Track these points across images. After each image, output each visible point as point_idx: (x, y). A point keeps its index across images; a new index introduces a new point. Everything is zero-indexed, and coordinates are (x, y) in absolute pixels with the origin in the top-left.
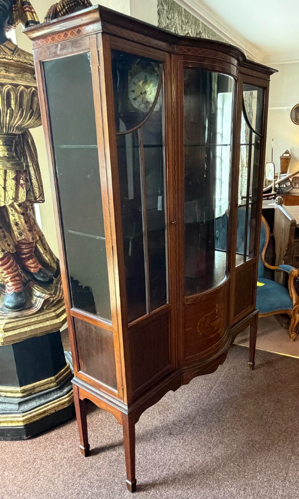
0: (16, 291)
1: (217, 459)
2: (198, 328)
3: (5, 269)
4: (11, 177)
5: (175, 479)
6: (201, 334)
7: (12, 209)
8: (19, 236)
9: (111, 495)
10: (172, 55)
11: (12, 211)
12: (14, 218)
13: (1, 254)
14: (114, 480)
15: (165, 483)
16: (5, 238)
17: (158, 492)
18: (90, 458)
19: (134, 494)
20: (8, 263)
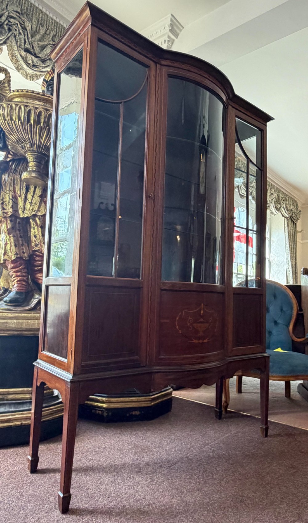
0: (18, 291)
1: (187, 504)
2: (176, 323)
3: (15, 272)
4: (38, 195)
5: (123, 512)
6: (180, 332)
7: (34, 223)
8: (34, 246)
9: (37, 511)
10: (158, 65)
11: (34, 224)
12: (34, 231)
13: (14, 256)
14: (49, 498)
15: (108, 513)
16: (22, 246)
17: (94, 519)
18: (35, 475)
19: (64, 516)
20: (20, 267)
